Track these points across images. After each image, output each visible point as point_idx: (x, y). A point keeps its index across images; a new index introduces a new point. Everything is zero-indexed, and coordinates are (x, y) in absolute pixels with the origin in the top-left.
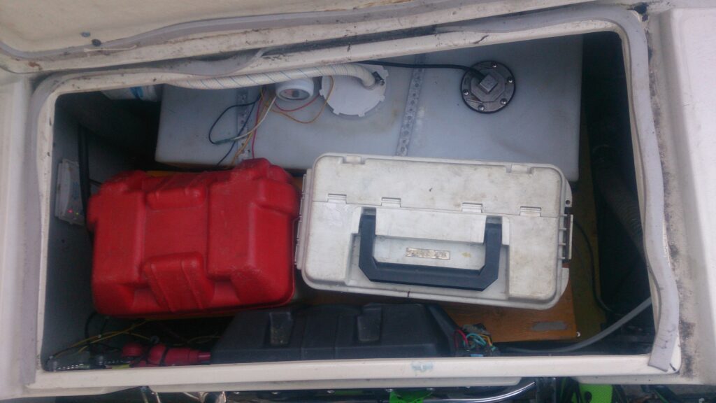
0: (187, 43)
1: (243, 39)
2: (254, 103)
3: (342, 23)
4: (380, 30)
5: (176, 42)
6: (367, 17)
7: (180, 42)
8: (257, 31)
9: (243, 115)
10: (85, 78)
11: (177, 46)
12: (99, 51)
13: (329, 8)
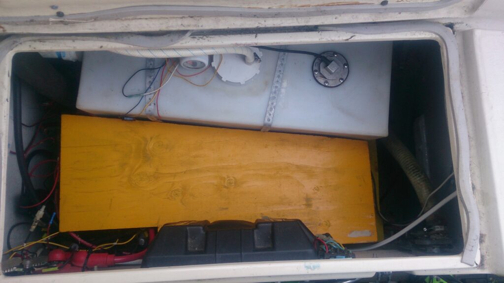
0: (134, 21)
1: (179, 22)
2: (160, 68)
3: (258, 17)
4: (282, 25)
5: (126, 20)
6: (277, 15)
7: (129, 19)
8: (192, 17)
9: (151, 77)
10: (40, 41)
11: (125, 23)
12: (61, 21)
13: (252, 6)
